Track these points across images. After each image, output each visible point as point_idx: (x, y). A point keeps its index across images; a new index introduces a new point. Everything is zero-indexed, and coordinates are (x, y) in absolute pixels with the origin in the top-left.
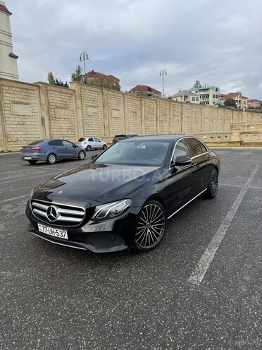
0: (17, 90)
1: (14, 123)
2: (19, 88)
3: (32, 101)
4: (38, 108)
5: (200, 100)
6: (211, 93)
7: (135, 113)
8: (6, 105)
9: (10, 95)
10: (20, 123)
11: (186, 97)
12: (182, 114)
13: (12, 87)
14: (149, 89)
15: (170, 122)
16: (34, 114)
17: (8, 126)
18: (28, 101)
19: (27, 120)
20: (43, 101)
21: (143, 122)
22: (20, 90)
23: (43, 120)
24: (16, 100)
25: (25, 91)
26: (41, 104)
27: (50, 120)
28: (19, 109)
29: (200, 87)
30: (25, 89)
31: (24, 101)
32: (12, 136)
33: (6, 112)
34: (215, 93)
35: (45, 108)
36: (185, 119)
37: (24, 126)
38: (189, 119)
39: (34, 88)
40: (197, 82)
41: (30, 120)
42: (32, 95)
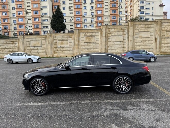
0: (143, 25)
1: (139, 42)
2: (144, 24)
3: (151, 30)
4: (154, 33)
8: (136, 34)
9: (139, 29)
10: (143, 41)
13: (140, 24)
16: (151, 36)
17: (136, 43)
18: (149, 30)
19: (147, 40)
20: (158, 29)
22: (145, 25)
23: (156, 39)
24: (142, 30)
25: (147, 25)
26: (156, 31)
27: (161, 39)
28: (143, 35)
30: (148, 24)
31: (146, 30)
32: (137, 48)
33: (136, 37)
35: (159, 33)
37: (144, 43)
39: (153, 23)
41: (148, 40)
42: (151, 27)
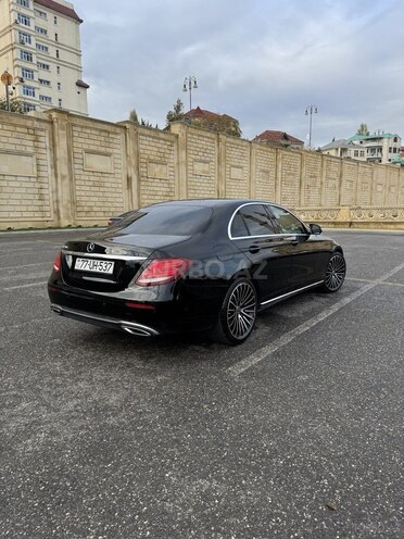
0: (93, 132)
1: (87, 183)
2: (96, 129)
3: (115, 151)
4: (122, 162)
5: (367, 155)
6: (385, 144)
7: (267, 172)
8: (76, 156)
9: (82, 140)
10: (97, 184)
11: (344, 150)
12: (341, 176)
13: (86, 127)
14: (285, 137)
15: (320, 189)
16: (116, 171)
17: (77, 188)
18: (109, 150)
19: (106, 180)
20: (131, 152)
21: (279, 188)
22: (97, 133)
23: (129, 180)
24: (92, 148)
25: (103, 134)
26: (127, 155)
27: (139, 181)
28: (95, 162)
29: (368, 134)
30: (106, 131)
31: (103, 149)
32: (83, 204)
33: (76, 166)
34: (393, 145)
35: (133, 161)
36: (346, 185)
37: (102, 189)
38: (351, 186)
39: (118, 130)
40: (362, 126)
41: (111, 180)
42: (115, 141)
